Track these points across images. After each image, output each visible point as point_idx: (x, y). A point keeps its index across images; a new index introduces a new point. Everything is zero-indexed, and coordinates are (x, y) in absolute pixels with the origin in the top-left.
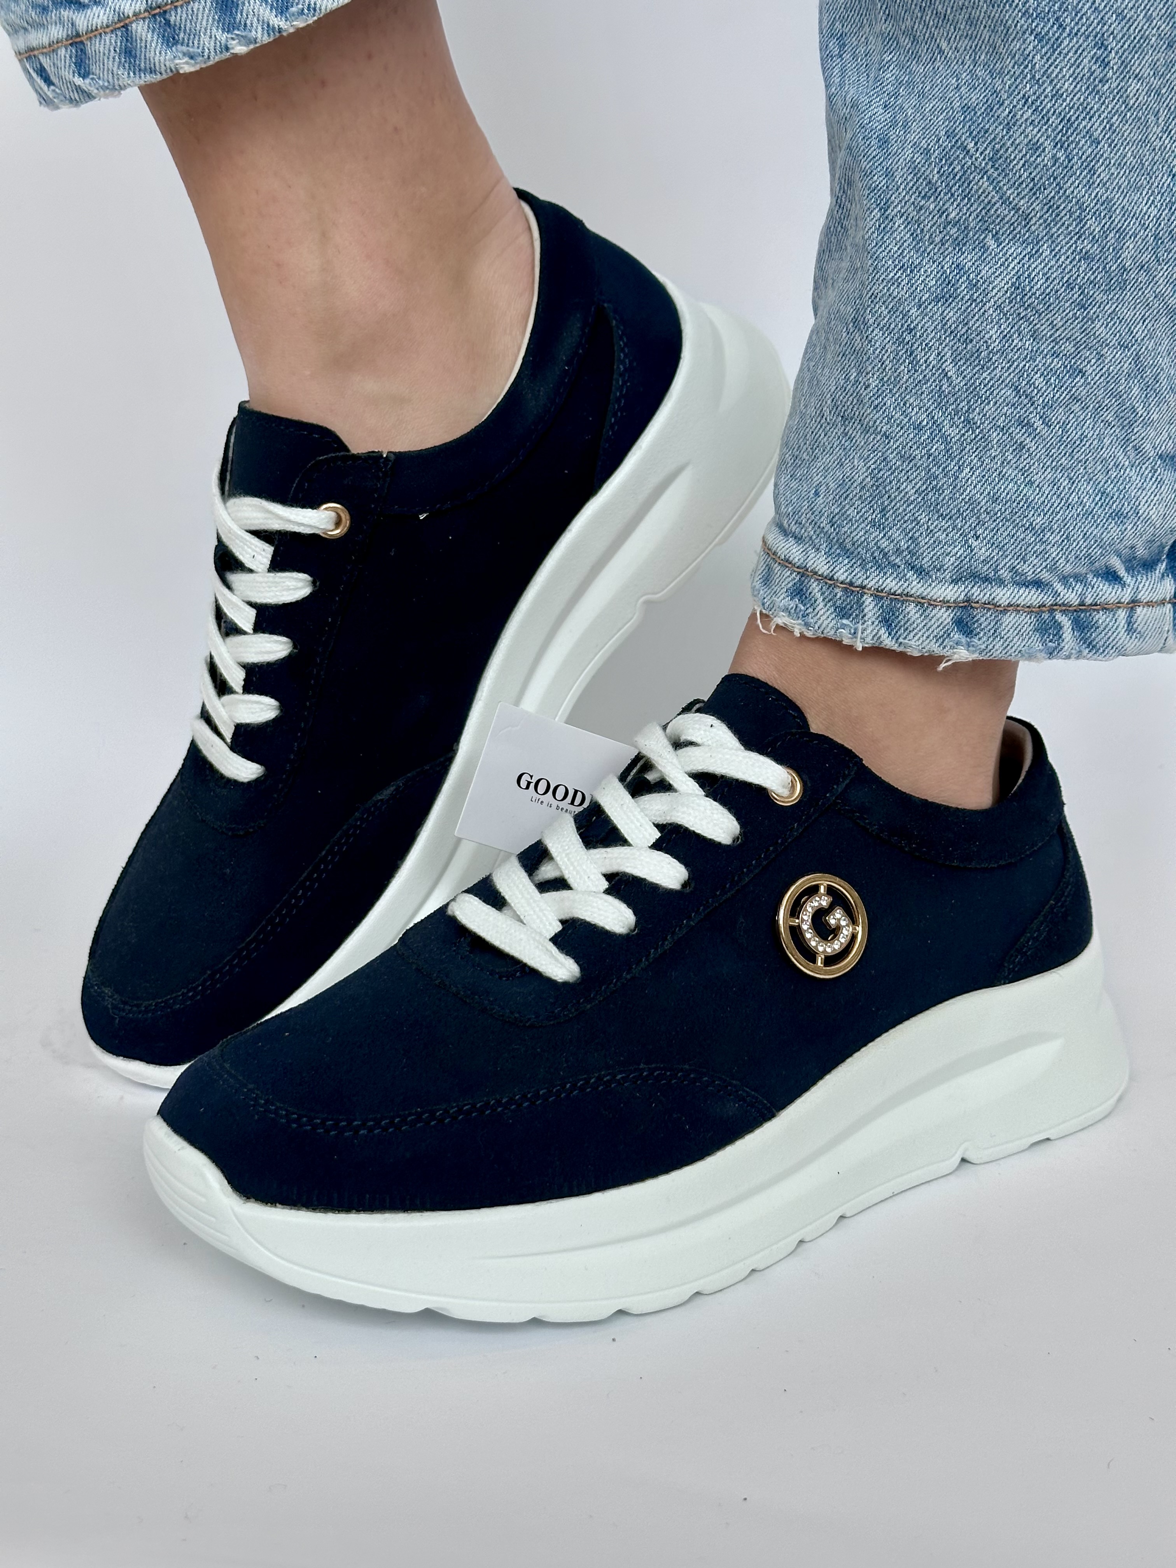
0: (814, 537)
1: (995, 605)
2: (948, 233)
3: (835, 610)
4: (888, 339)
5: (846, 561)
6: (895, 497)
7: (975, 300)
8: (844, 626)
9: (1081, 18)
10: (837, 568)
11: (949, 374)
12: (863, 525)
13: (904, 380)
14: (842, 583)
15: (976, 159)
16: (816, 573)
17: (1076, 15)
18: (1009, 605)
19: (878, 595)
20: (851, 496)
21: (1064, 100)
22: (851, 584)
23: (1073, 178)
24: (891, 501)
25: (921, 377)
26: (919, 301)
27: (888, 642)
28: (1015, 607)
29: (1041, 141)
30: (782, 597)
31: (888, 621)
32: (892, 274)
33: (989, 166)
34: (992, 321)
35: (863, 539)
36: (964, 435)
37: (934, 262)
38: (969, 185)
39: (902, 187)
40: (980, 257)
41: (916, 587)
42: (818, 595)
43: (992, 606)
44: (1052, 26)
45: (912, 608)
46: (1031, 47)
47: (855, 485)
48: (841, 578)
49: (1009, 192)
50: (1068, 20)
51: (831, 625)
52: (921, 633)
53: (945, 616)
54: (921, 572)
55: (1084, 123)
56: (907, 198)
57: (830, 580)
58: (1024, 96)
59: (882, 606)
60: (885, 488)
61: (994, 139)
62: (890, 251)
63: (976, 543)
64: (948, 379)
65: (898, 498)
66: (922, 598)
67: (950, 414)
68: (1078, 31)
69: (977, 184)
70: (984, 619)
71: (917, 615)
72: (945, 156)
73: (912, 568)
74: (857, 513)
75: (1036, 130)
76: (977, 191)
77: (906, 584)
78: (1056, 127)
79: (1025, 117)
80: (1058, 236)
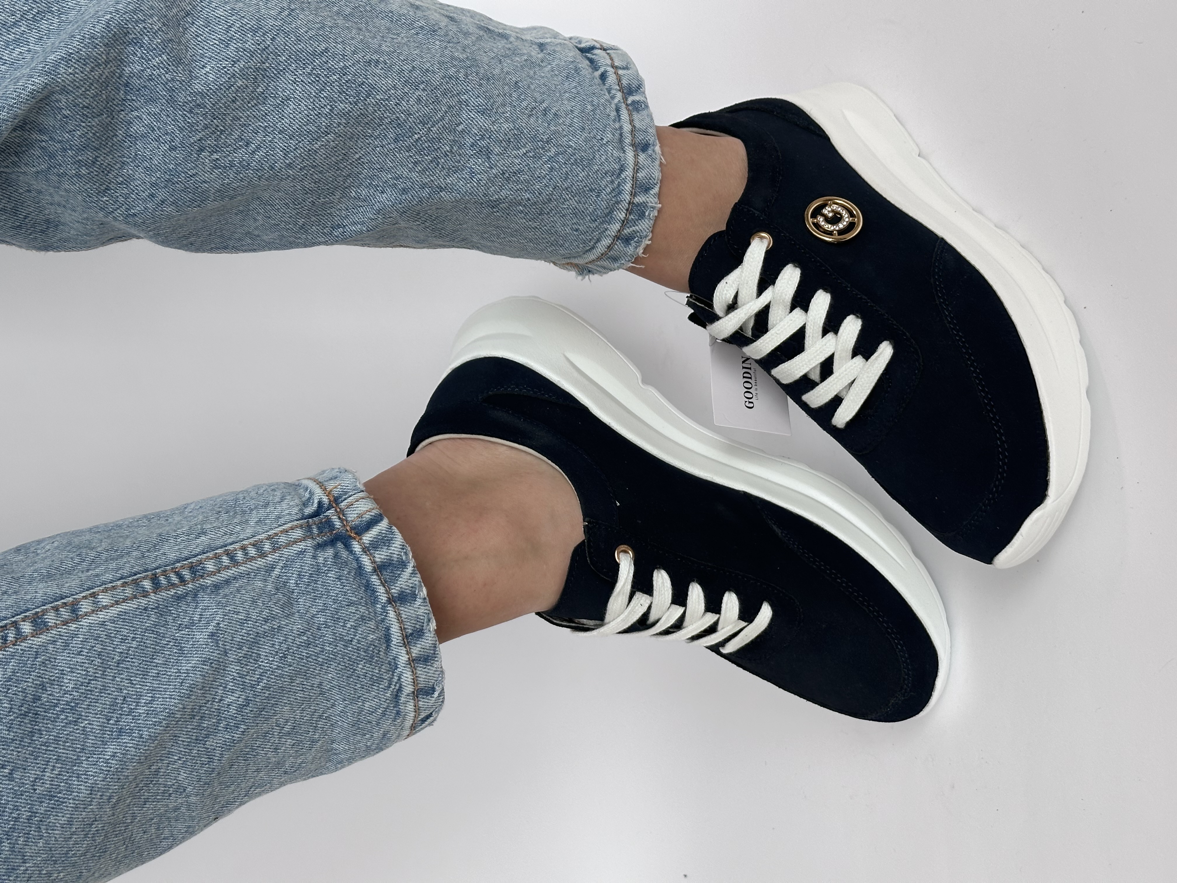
0: (599, 231)
1: (632, 131)
2: (456, 151)
3: (640, 220)
4: (506, 186)
5: (615, 213)
6: (585, 183)
7: (490, 136)
8: (649, 215)
9: (358, 72)
10: (618, 218)
11: (525, 152)
12: (598, 202)
13: (527, 177)
14: (626, 215)
15: (423, 134)
16: (619, 231)
17: (357, 75)
18: (631, 124)
19: (633, 195)
20: (583, 209)
21: (396, 83)
22: (627, 210)
23: (432, 81)
24: (587, 186)
25: (526, 168)
26: (489, 168)
27: (656, 190)
28: (631, 121)
29: (416, 97)
30: (628, 250)
31: (647, 190)
32: (475, 184)
33: (427, 126)
34: (500, 127)
35: (605, 202)
36: (554, 144)
37: (469, 160)
38: (434, 139)
39: (432, 178)
40: (467, 134)
41: (629, 173)
42: (631, 229)
43: (632, 132)
44: (363, 88)
45: (640, 175)
46: (373, 100)
47: (578, 206)
48: (624, 216)
49: (439, 116)
50: (360, 80)
51: (648, 222)
52: (652, 170)
53: (642, 157)
54: (622, 169)
55: (406, 74)
56: (437, 175)
57: (624, 222)
58: (395, 105)
59: (639, 192)
60: (581, 189)
61: (414, 122)
62: (463, 186)
63: (605, 140)
64: (527, 152)
65: (586, 182)
66: (634, 169)
67: (544, 152)
68: (364, 74)
69: (434, 134)
70: (640, 137)
71: (643, 172)
72: (419, 152)
73: (620, 175)
74: (592, 205)
75: (411, 99)
76: (437, 134)
77: (628, 178)
78: (409, 88)
79: (405, 105)
80: (458, 90)
